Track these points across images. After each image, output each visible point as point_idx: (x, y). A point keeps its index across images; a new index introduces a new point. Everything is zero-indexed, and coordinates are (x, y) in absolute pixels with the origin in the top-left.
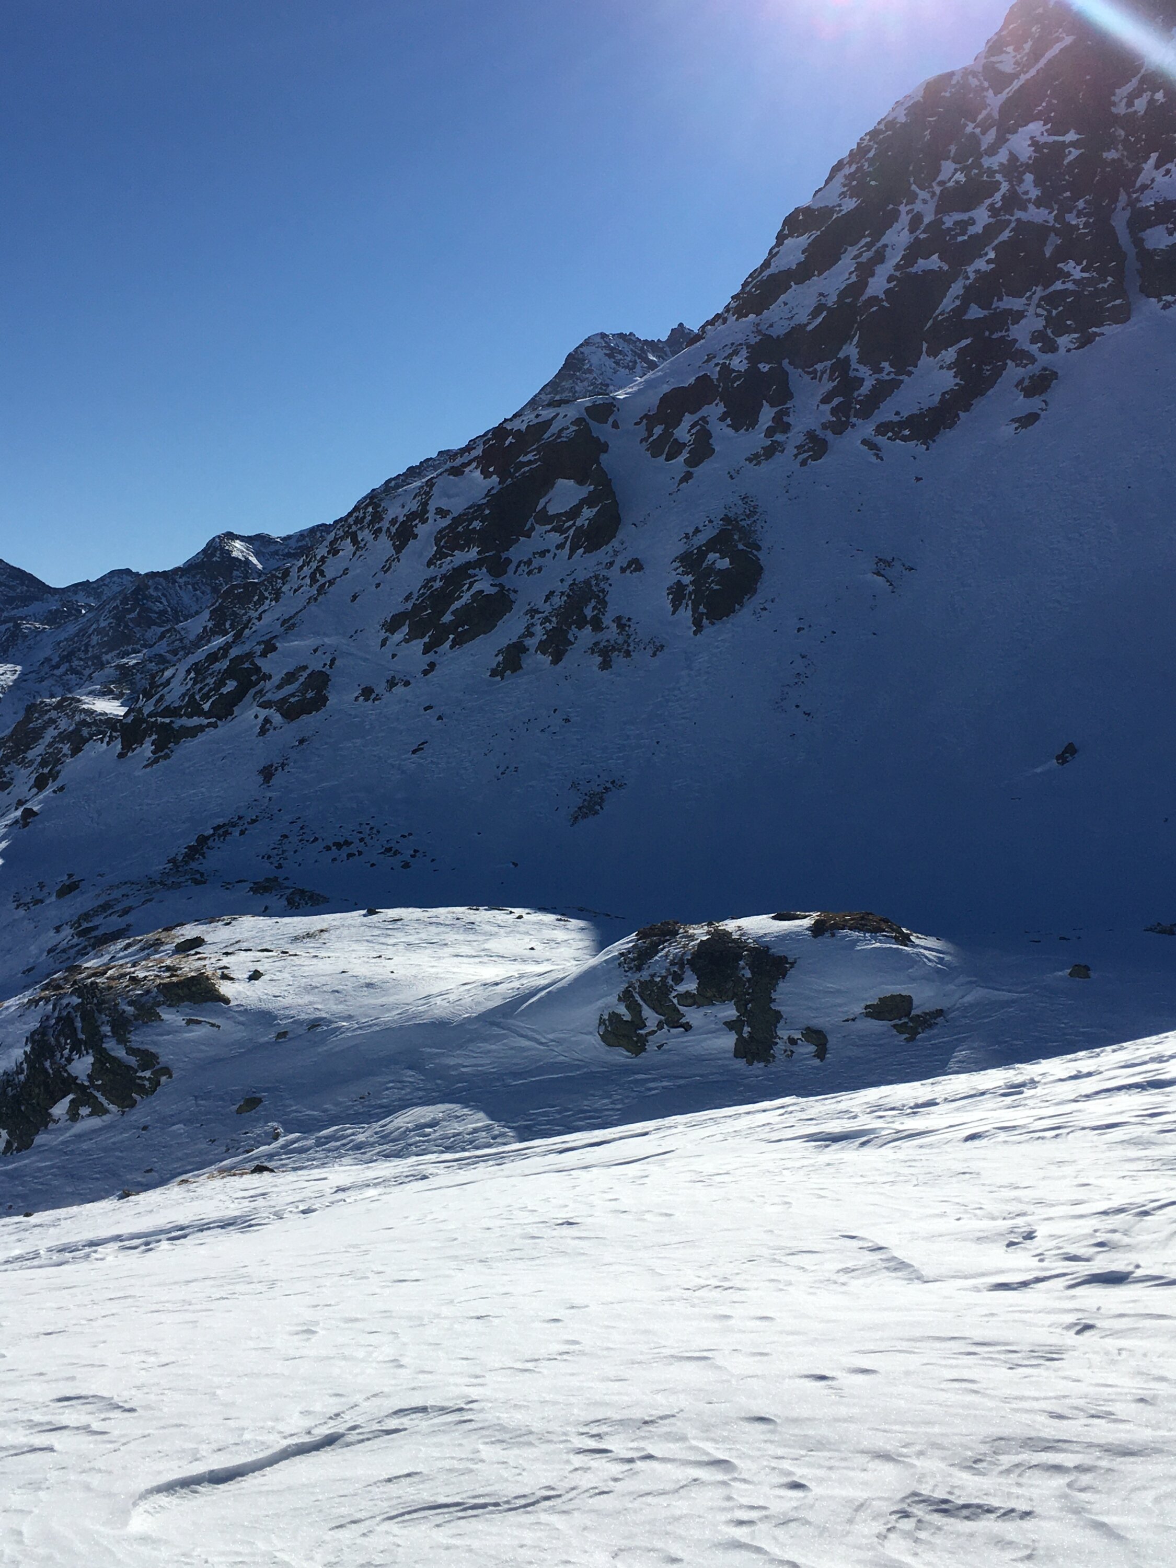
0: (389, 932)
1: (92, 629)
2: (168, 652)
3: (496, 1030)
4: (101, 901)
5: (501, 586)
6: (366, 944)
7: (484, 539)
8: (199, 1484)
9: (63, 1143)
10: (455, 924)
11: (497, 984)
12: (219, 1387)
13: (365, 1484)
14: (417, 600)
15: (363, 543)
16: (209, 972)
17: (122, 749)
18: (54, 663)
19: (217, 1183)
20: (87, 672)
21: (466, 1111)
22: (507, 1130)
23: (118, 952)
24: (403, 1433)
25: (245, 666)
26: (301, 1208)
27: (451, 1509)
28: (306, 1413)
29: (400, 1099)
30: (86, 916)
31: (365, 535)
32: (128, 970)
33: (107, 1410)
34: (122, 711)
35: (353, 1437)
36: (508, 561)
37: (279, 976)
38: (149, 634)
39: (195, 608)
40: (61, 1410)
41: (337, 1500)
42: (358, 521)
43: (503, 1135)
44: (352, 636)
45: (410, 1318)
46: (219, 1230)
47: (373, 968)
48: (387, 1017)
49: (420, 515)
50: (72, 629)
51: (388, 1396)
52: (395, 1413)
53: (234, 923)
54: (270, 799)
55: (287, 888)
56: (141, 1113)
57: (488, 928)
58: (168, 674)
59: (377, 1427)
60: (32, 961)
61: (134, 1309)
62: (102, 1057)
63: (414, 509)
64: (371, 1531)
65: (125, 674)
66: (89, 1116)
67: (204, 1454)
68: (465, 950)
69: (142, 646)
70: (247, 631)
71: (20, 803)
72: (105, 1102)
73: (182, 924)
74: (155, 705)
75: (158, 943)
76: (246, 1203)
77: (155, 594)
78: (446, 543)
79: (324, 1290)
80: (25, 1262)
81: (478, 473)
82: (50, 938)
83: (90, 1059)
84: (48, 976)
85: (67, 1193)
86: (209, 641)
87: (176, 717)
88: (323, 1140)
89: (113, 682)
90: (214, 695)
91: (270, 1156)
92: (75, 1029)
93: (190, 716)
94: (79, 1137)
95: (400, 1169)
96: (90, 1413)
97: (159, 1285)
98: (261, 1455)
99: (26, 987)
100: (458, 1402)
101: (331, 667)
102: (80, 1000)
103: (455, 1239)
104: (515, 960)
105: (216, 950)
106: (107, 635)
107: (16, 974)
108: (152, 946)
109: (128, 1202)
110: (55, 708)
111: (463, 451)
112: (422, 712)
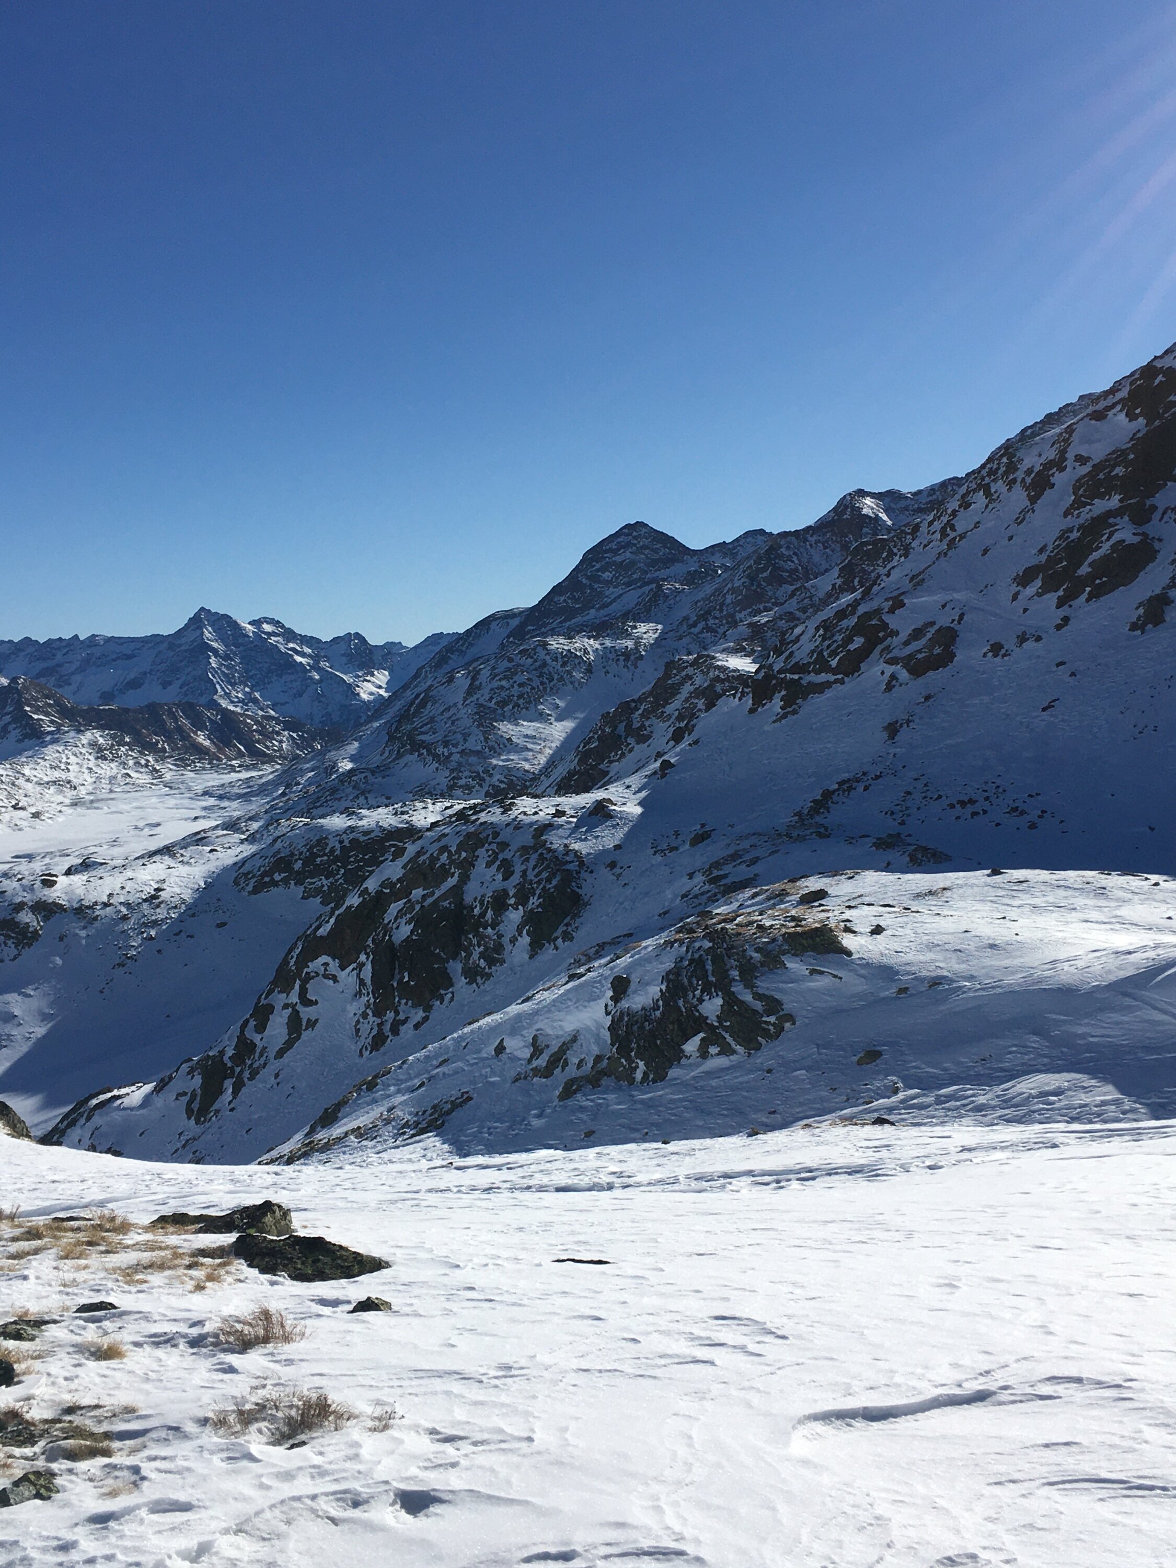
0: (1014, 893)
1: (727, 589)
2: (798, 609)
3: (1128, 1001)
4: (731, 851)
5: (1144, 534)
6: (989, 904)
7: (1125, 486)
8: (854, 1418)
9: (694, 1078)
10: (1085, 889)
11: (1130, 953)
12: (866, 1327)
13: (1021, 1445)
14: (1052, 552)
15: (997, 494)
16: (832, 924)
17: (753, 704)
18: (691, 622)
19: (840, 1131)
20: (721, 631)
21: (1093, 1082)
22: (1138, 1106)
23: (746, 901)
24: (1058, 1400)
25: (873, 623)
26: (928, 1163)
27: (1115, 1486)
28: (956, 1366)
29: (1023, 1064)
30: (717, 865)
31: (999, 486)
32: (756, 918)
33: (761, 1334)
34: (753, 668)
35: (1004, 1396)
36: (1154, 508)
37: (900, 932)
38: (779, 593)
39: (825, 566)
40: (719, 1328)
41: (995, 1457)
42: (992, 472)
43: (1133, 1111)
44: (982, 591)
45: (1056, 1286)
46: (847, 1176)
47: (997, 929)
48: (1010, 980)
49: (1059, 464)
50: (708, 589)
51: (1039, 1361)
52: (1049, 1379)
53: (857, 877)
54: (894, 755)
55: (909, 845)
56: (767, 1055)
57: (1121, 894)
58: (797, 631)
59: (1029, 1390)
60: (667, 904)
61: (778, 1242)
62: (731, 1001)
63: (1052, 457)
64: (1030, 1494)
65: (757, 631)
66: (718, 1054)
67: (857, 1390)
68: (1095, 915)
69: (774, 604)
70: (876, 588)
71: (659, 755)
72: (733, 1043)
73: (807, 876)
74: (785, 662)
75: (782, 895)
76: (870, 1152)
77: (787, 553)
78: (1085, 491)
79: (963, 1246)
80: (667, 1186)
81: (1122, 417)
82: (685, 884)
83: (719, 1001)
84: (681, 920)
85: (698, 1126)
86: (837, 599)
87: (803, 673)
88: (943, 1098)
89: (746, 640)
90: (842, 652)
91: (890, 1110)
92: (707, 971)
93: (818, 672)
94: (709, 1074)
95: (1026, 1135)
96: (745, 1335)
97: (798, 1221)
98: (913, 1400)
99: (662, 929)
100: (1116, 1378)
101: (959, 623)
102: (711, 944)
103: (1098, 1212)
104: (1150, 929)
105: (839, 903)
106: (741, 594)
107: (653, 916)
108: (778, 896)
109: (756, 1139)
110: (692, 665)
111: (1106, 394)
112: (1054, 669)
